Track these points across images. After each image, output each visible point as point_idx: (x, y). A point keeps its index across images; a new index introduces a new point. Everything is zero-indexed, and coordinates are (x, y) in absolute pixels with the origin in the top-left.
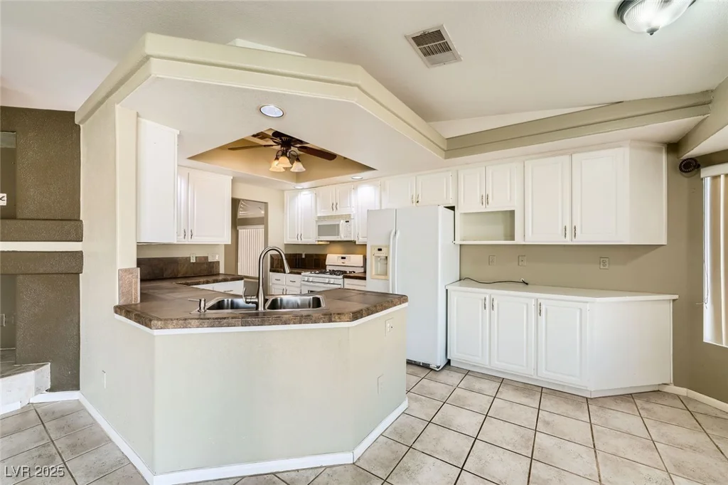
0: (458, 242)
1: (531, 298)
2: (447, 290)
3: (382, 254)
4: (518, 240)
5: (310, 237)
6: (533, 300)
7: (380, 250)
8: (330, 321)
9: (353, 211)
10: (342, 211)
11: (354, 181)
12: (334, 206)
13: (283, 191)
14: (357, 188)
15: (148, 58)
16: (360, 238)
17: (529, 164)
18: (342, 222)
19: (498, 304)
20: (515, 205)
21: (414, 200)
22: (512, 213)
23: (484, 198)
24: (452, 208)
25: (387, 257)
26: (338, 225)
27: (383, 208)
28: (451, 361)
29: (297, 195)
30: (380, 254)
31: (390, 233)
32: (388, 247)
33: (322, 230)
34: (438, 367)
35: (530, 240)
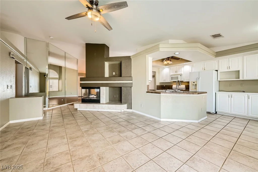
0: (219, 80)
1: (246, 94)
2: (216, 93)
3: (195, 84)
4: (241, 78)
5: (168, 80)
6: (246, 95)
7: (194, 82)
8: (193, 94)
9: (183, 73)
10: (178, 73)
11: (183, 65)
12: (176, 72)
13: (159, 68)
14: (184, 66)
15: (159, 48)
16: (185, 80)
17: (245, 57)
18: (179, 76)
19: (234, 96)
20: (240, 69)
21: (203, 69)
22: (239, 71)
23: (228, 67)
24: (217, 71)
25: (196, 85)
26: (178, 77)
27: (193, 72)
28: (217, 112)
29: (164, 69)
30: (194, 84)
31: (197, 78)
32: (197, 82)
33: (172, 78)
34: (213, 113)
35: (245, 78)
